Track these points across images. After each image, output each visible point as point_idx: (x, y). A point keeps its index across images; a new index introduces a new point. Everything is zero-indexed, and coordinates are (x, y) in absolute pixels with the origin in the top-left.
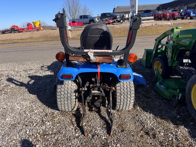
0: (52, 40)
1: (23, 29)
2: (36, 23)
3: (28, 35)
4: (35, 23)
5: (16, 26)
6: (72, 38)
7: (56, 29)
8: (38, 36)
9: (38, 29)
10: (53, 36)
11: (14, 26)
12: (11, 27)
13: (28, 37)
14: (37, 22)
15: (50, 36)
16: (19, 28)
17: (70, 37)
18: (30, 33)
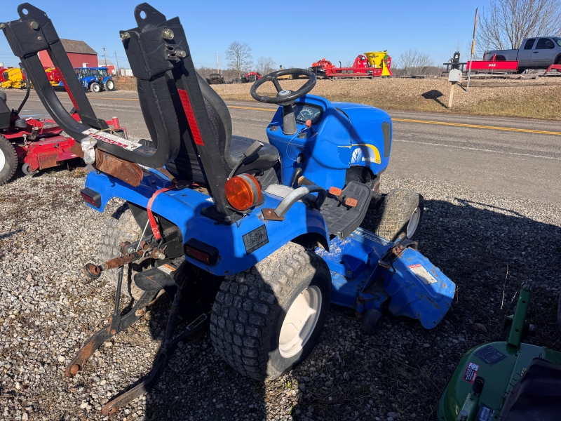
0: (393, 108)
1: (340, 71)
2: (374, 56)
3: (341, 87)
4: (371, 55)
5: (326, 62)
6: (457, 108)
7: (423, 77)
8: (364, 93)
9: (371, 75)
10: (402, 95)
11: (324, 61)
12: (313, 64)
13: (339, 93)
14: (376, 55)
15: (393, 94)
16: (334, 66)
17: (450, 105)
18: (349, 81)
